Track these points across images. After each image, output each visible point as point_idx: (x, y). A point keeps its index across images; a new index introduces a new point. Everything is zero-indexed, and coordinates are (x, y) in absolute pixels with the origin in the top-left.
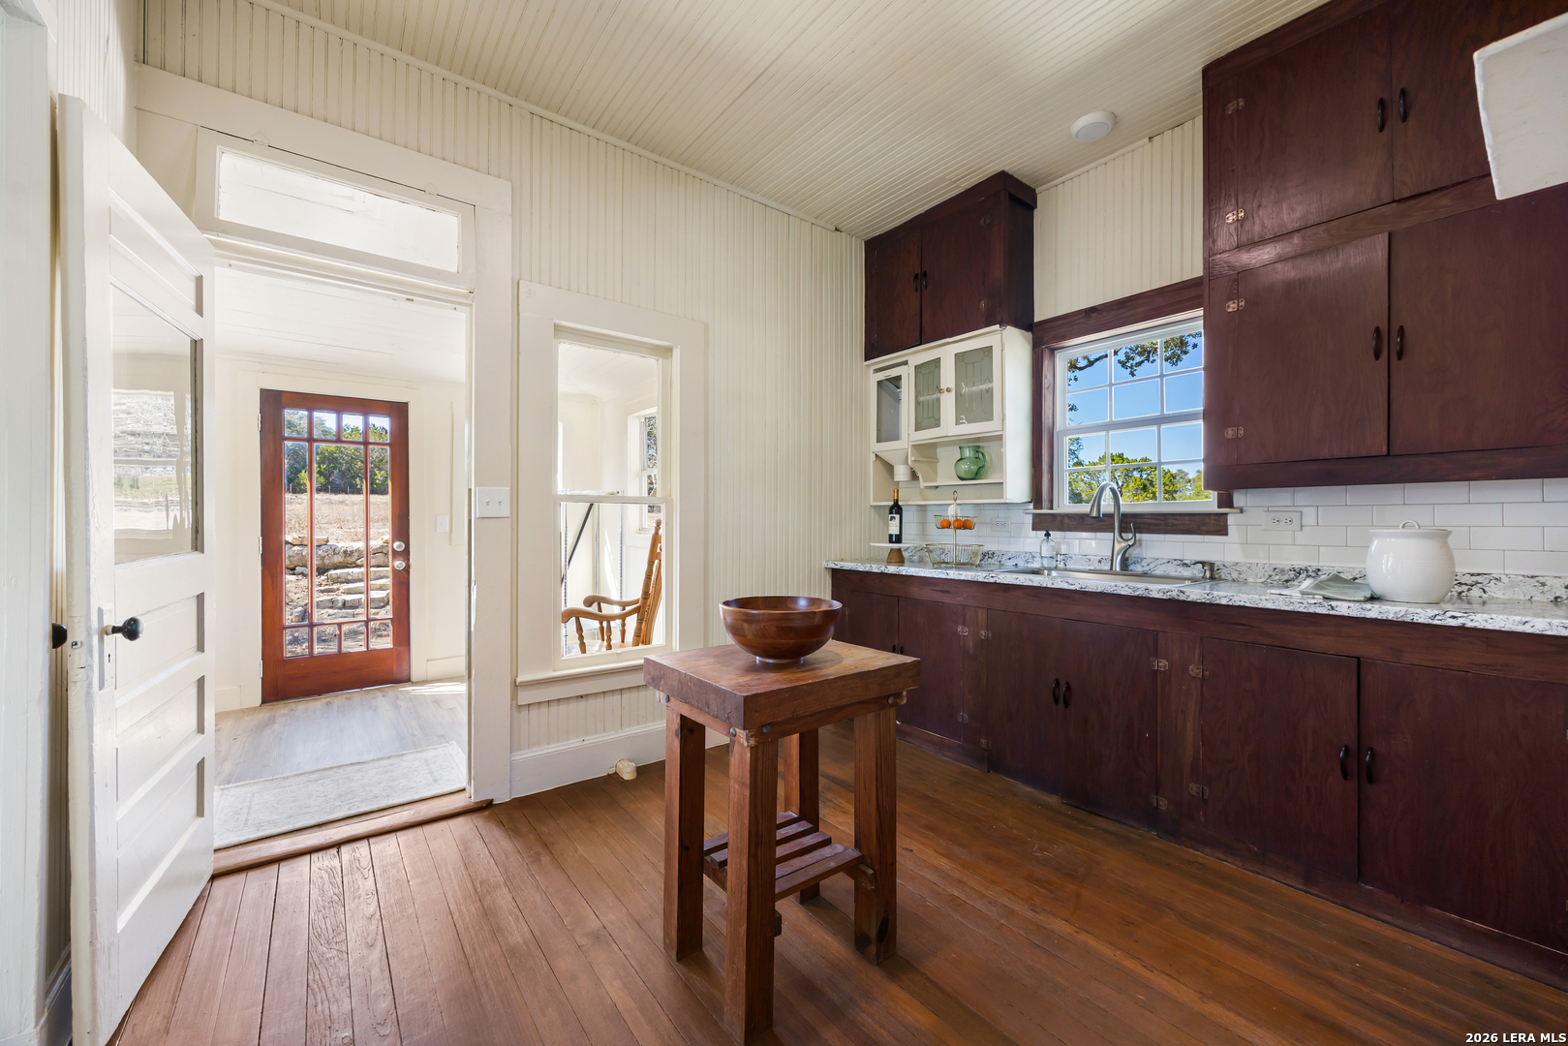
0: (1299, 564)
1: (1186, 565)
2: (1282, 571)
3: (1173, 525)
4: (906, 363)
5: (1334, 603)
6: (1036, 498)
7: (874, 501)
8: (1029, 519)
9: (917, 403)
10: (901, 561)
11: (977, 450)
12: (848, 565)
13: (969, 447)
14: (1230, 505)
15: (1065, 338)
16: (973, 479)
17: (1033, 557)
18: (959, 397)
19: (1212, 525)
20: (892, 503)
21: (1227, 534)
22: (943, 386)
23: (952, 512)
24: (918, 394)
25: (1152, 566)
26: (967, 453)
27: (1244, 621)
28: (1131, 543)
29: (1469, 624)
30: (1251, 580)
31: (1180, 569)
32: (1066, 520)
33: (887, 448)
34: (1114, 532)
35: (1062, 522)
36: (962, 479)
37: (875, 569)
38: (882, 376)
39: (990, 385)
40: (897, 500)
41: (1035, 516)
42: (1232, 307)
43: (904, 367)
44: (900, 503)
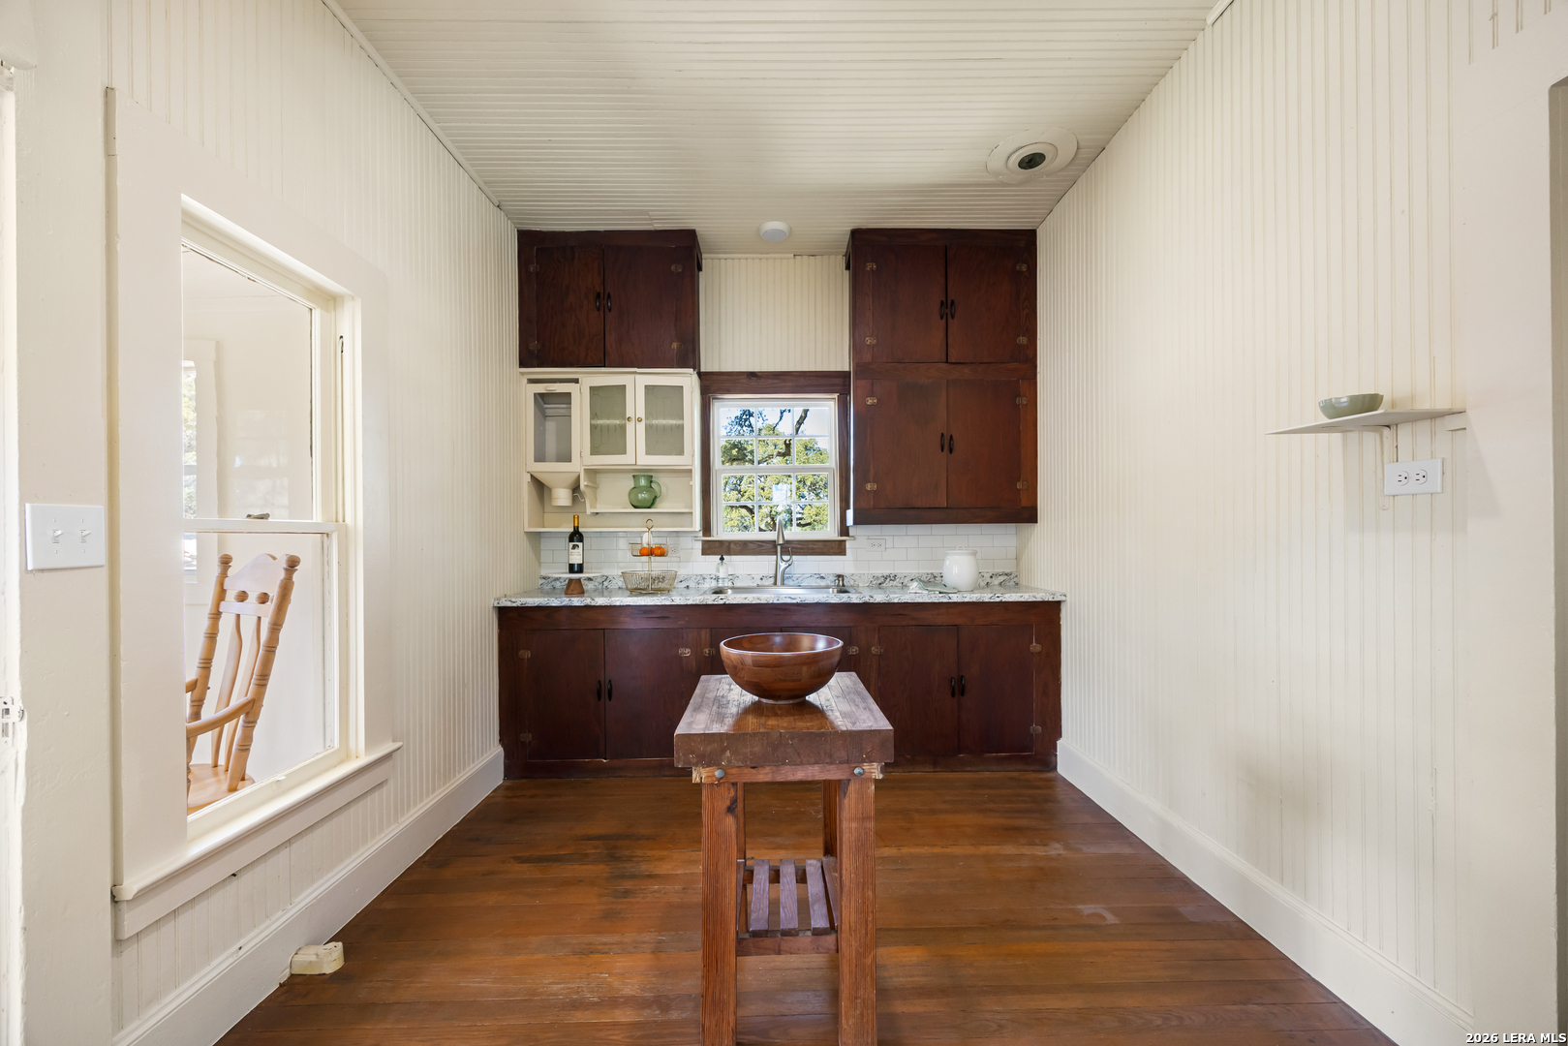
0: (886, 572)
1: (822, 578)
2: (878, 578)
3: (813, 549)
4: (576, 381)
5: (950, 595)
6: (707, 528)
7: (529, 526)
8: (699, 546)
9: (593, 428)
10: (582, 592)
11: (650, 479)
12: (519, 602)
13: (644, 476)
14: (848, 535)
15: (729, 392)
16: (649, 508)
17: (704, 579)
18: (649, 428)
19: (836, 548)
20: (572, 530)
21: (845, 555)
22: (629, 413)
23: (647, 540)
24: (594, 415)
25: (800, 579)
26: (643, 482)
27: (901, 612)
28: (790, 563)
29: (1004, 600)
30: (861, 585)
31: (819, 580)
32: (732, 546)
33: (547, 469)
34: (776, 554)
35: (729, 548)
36: (635, 507)
37: (554, 602)
38: (541, 388)
39: (680, 422)
40: (578, 527)
41: (704, 542)
42: (870, 401)
43: (574, 384)
44: (580, 530)
